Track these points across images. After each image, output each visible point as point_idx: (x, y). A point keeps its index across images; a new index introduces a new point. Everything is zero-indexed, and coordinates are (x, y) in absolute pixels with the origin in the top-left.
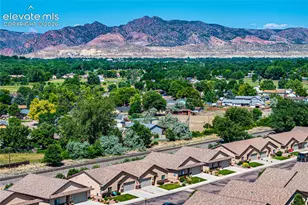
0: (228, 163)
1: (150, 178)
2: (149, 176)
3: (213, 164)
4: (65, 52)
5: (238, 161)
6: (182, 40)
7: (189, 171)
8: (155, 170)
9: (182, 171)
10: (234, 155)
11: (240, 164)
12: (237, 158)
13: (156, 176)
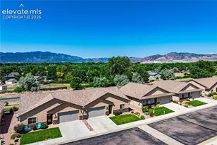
0: (199, 94)
1: (103, 108)
2: (101, 104)
3: (183, 95)
4: (150, 62)
5: (208, 93)
6: (183, 58)
7: (156, 101)
8: (110, 99)
9: (147, 100)
10: (204, 88)
11: (210, 95)
12: (207, 90)
13: (111, 105)
